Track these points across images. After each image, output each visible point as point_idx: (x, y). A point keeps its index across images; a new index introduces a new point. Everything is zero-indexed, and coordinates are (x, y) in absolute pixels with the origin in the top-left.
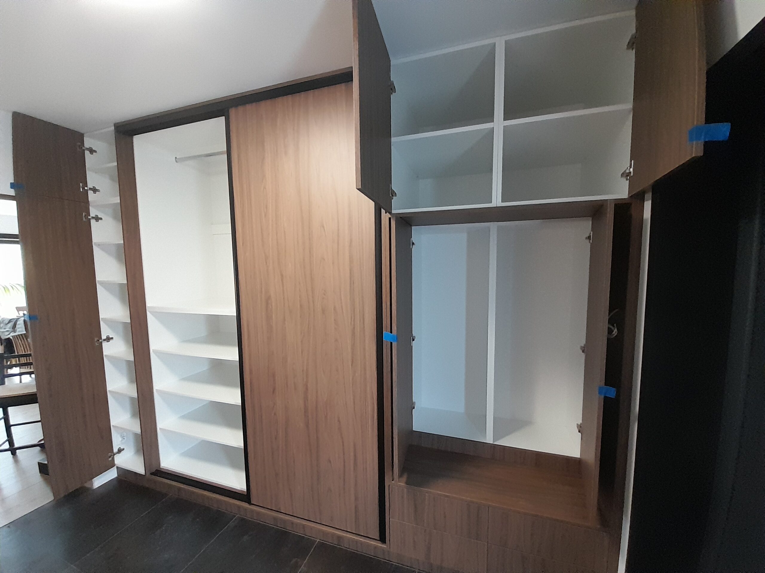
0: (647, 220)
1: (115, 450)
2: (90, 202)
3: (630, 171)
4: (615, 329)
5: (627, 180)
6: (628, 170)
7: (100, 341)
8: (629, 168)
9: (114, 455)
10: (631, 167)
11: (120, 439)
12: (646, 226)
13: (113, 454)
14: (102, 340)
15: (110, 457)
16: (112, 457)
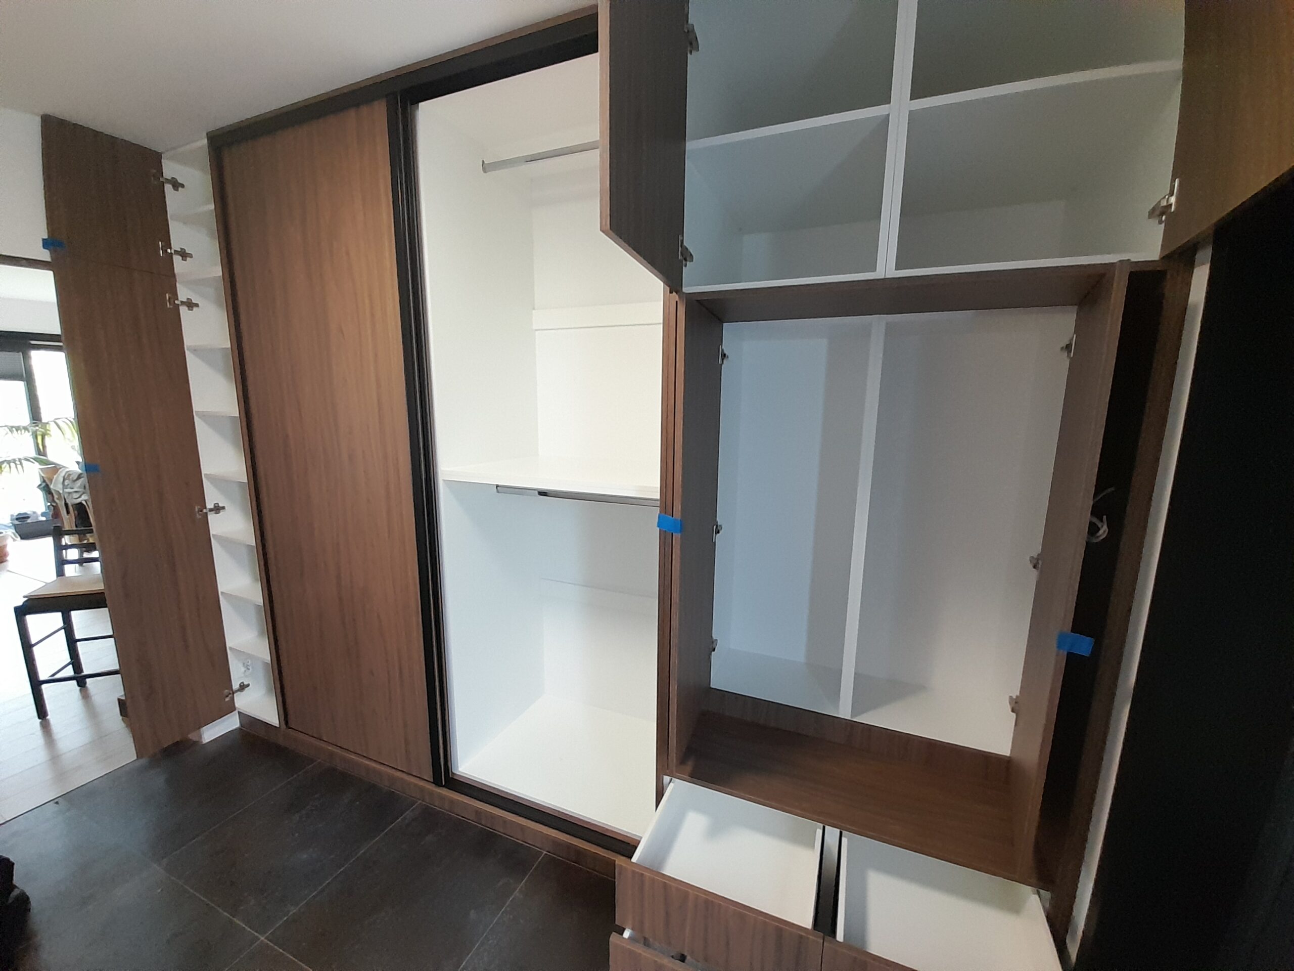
0: (1196, 306)
1: (235, 686)
2: (177, 277)
3: (1169, 203)
4: (1102, 526)
5: (1160, 222)
6: (1165, 200)
7: (205, 511)
8: (1167, 197)
9: (233, 693)
10: (1171, 194)
11: (243, 669)
12: (1194, 318)
13: (231, 692)
14: (208, 510)
15: (227, 696)
16: (230, 696)
